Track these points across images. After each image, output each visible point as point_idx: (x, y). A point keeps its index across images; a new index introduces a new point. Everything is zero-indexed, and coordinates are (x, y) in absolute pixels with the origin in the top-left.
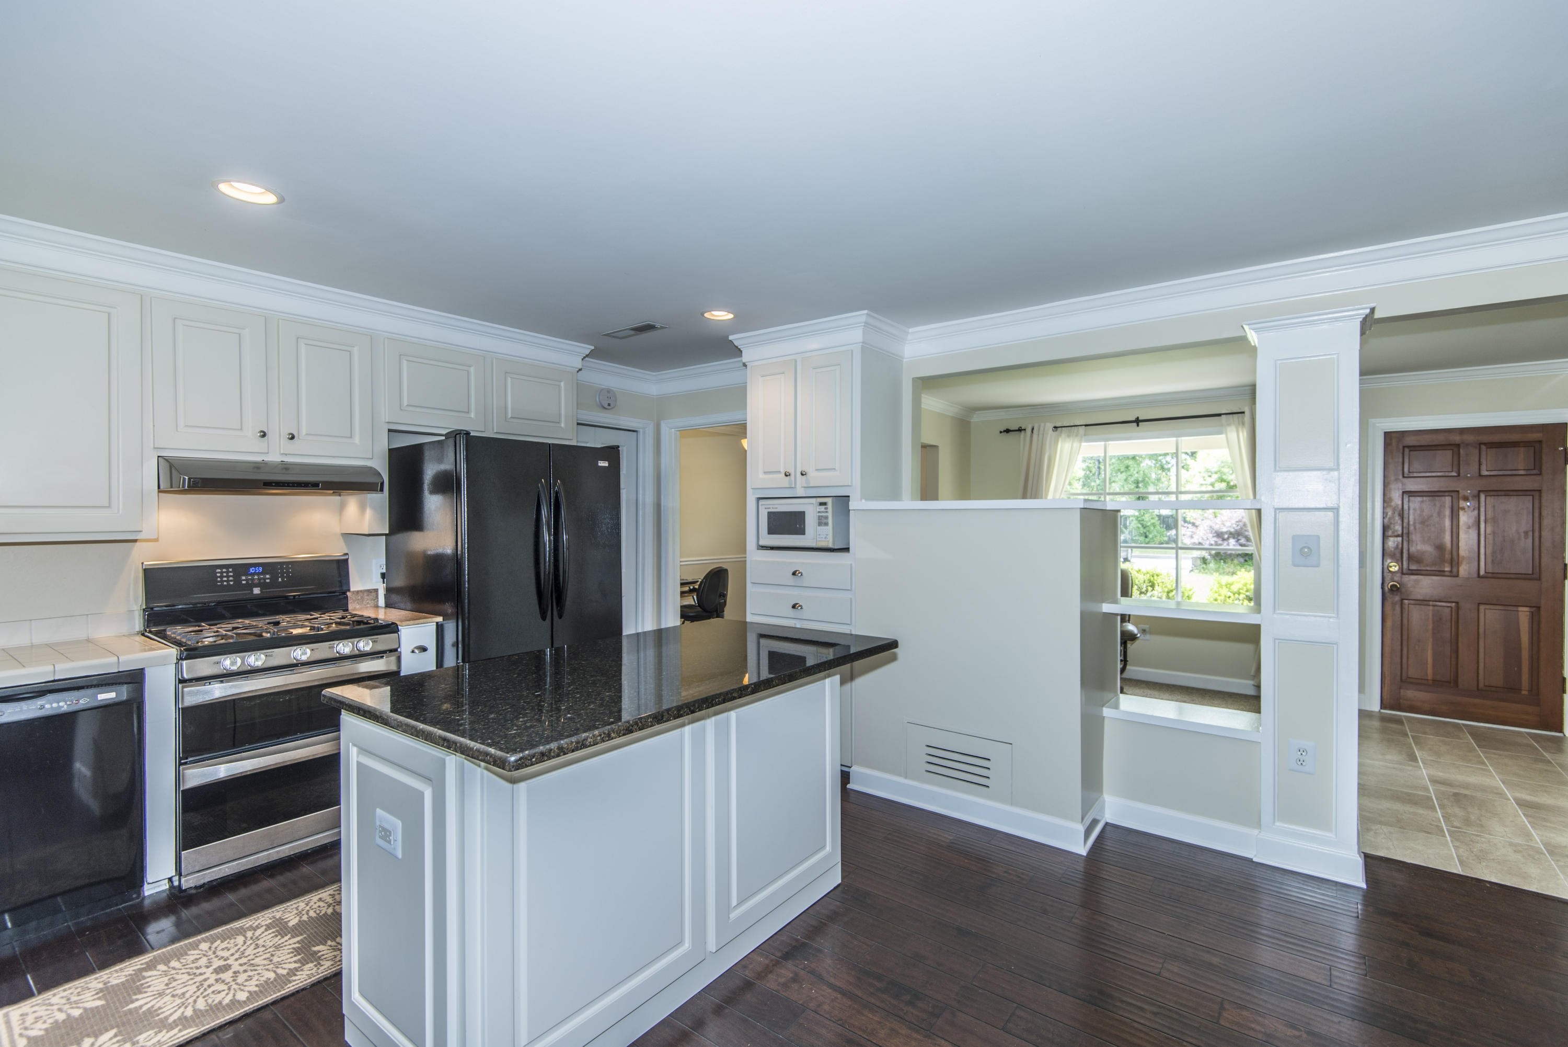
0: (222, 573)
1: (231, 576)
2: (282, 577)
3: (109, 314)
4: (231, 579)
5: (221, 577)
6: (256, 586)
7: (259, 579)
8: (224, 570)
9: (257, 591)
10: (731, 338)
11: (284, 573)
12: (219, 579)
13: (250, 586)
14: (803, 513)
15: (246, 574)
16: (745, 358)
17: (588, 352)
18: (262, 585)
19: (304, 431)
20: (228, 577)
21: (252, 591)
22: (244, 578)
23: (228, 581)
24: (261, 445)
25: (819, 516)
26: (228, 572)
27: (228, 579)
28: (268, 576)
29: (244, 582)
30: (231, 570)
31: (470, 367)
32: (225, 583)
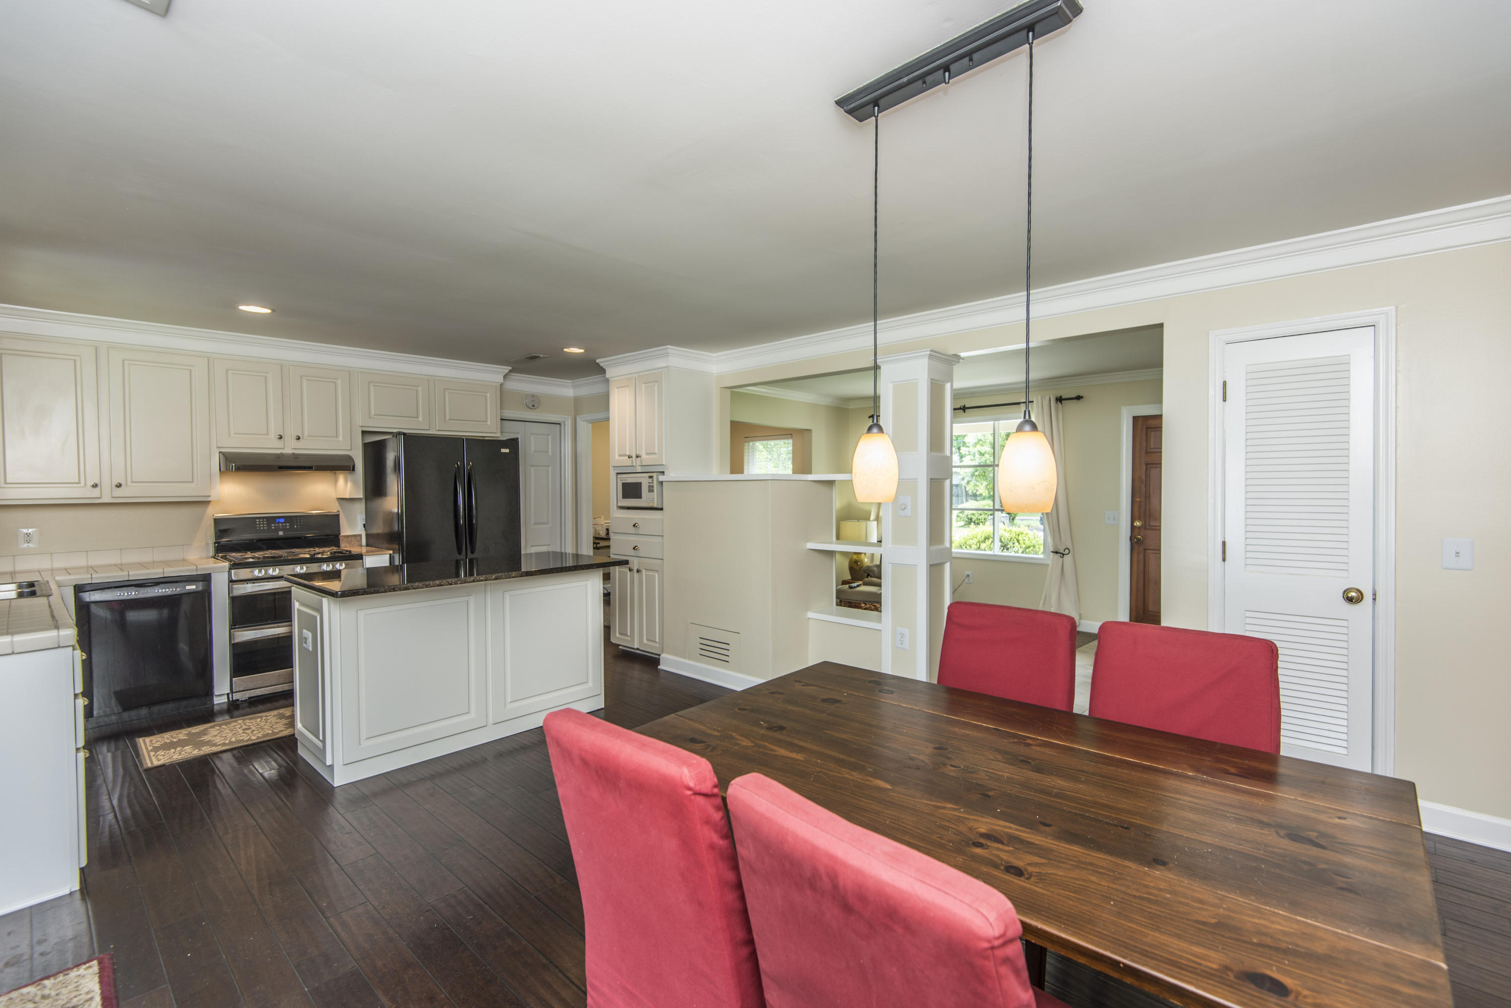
0: (260, 522)
1: (265, 524)
2: (297, 526)
3: (191, 371)
4: (265, 525)
5: (260, 524)
6: (281, 530)
7: (282, 526)
8: (261, 520)
9: (281, 533)
10: (598, 361)
11: (298, 522)
12: (258, 526)
13: (277, 530)
14: (641, 483)
15: (274, 523)
16: (608, 375)
17: (507, 371)
18: (284, 530)
19: (306, 434)
20: (263, 524)
21: (278, 533)
22: (273, 525)
23: (263, 527)
24: (279, 444)
25: (649, 486)
26: (263, 521)
27: (263, 526)
28: (288, 524)
29: (273, 528)
30: (265, 520)
31: (419, 387)
32: (262, 528)
